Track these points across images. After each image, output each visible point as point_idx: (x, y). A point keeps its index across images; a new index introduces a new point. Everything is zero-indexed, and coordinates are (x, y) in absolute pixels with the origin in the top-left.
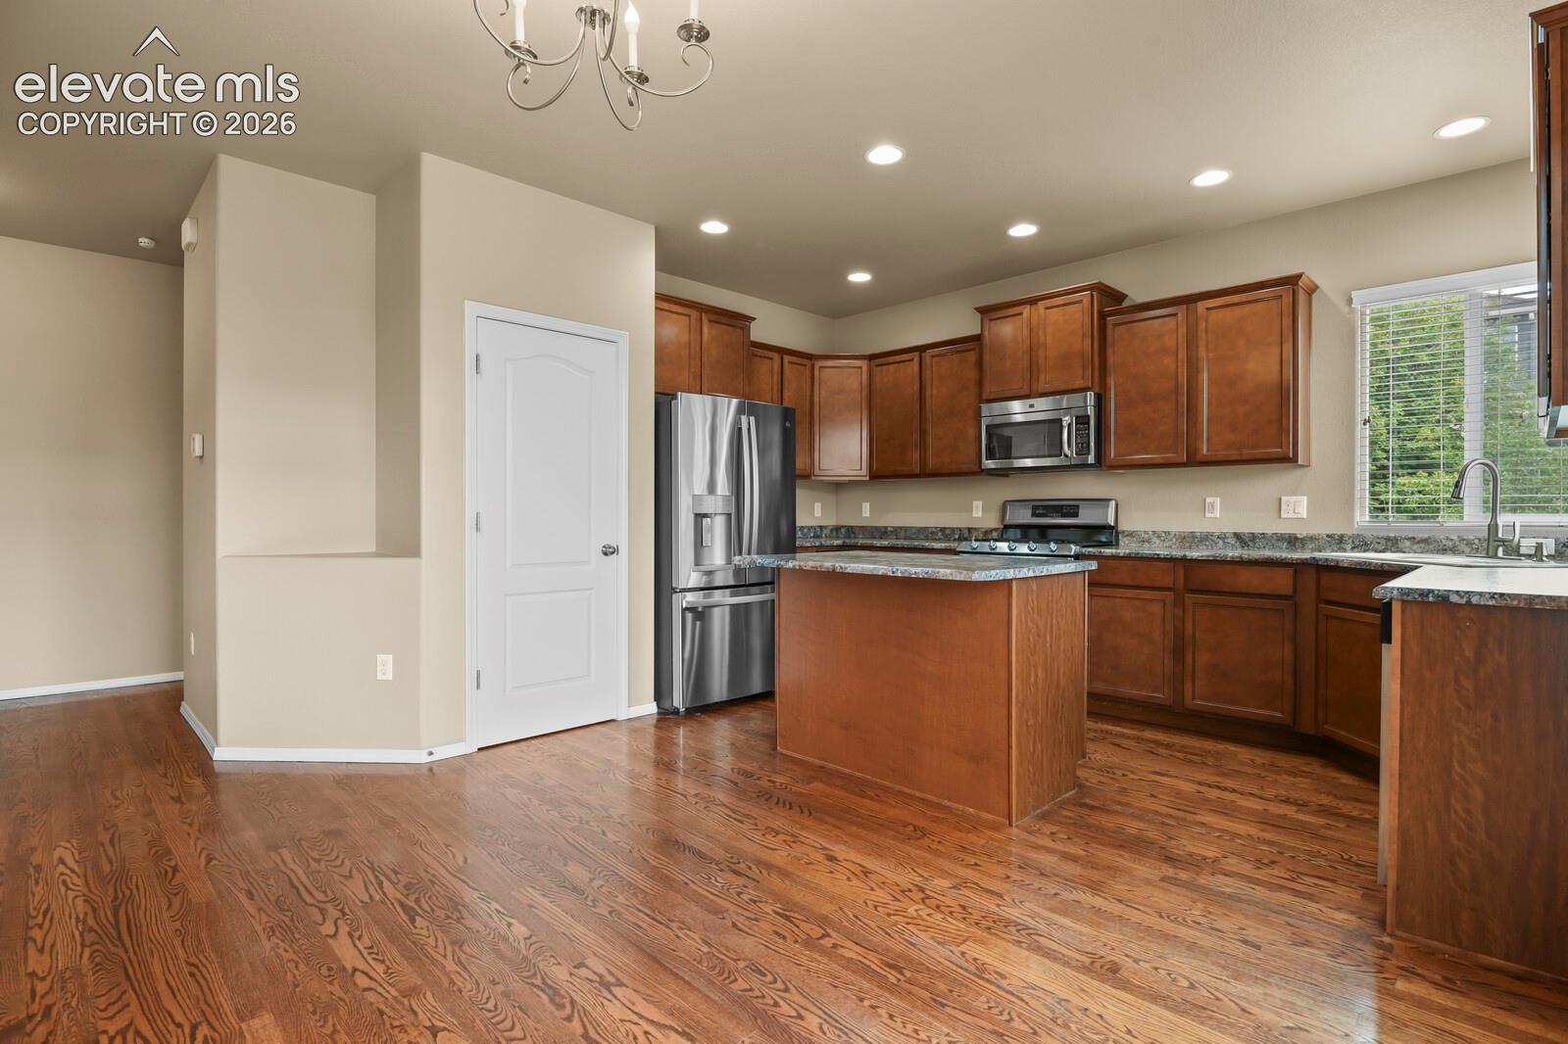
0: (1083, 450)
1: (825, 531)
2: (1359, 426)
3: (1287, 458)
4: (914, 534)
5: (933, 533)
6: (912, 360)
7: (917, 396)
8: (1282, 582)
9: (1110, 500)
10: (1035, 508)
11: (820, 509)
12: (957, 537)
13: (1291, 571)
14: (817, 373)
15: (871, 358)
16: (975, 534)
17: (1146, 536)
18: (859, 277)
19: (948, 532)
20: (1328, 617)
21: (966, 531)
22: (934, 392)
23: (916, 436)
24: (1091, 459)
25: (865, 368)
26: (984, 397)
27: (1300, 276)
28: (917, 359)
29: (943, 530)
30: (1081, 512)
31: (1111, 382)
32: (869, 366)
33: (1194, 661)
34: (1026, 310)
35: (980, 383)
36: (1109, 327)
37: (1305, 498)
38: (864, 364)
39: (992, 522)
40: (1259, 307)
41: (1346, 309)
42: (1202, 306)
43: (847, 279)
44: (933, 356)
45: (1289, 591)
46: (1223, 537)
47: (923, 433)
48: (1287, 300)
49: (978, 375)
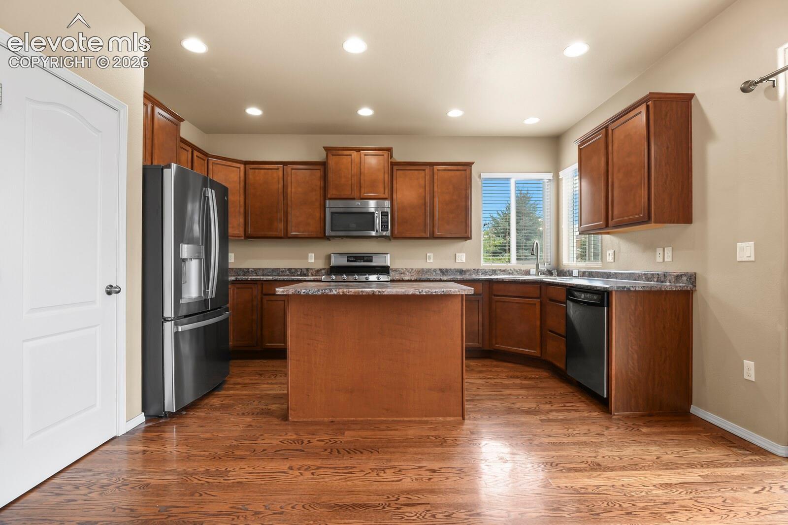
3: (467, 237)
4: (269, 272)
6: (277, 169)
9: (387, 254)
10: (349, 257)
12: (299, 273)
15: (246, 163)
16: (310, 271)
18: (254, 111)
19: (293, 271)
20: (496, 301)
21: (305, 270)
22: (293, 190)
25: (242, 168)
26: (328, 196)
27: (473, 163)
28: (281, 169)
29: (289, 270)
30: (374, 259)
31: (395, 197)
32: (245, 168)
34: (354, 154)
35: (325, 189)
36: (394, 171)
37: (465, 254)
38: (243, 166)
39: (321, 264)
40: (458, 173)
42: (435, 168)
43: (245, 110)
44: (292, 169)
46: (435, 270)
48: (468, 172)
49: (322, 185)
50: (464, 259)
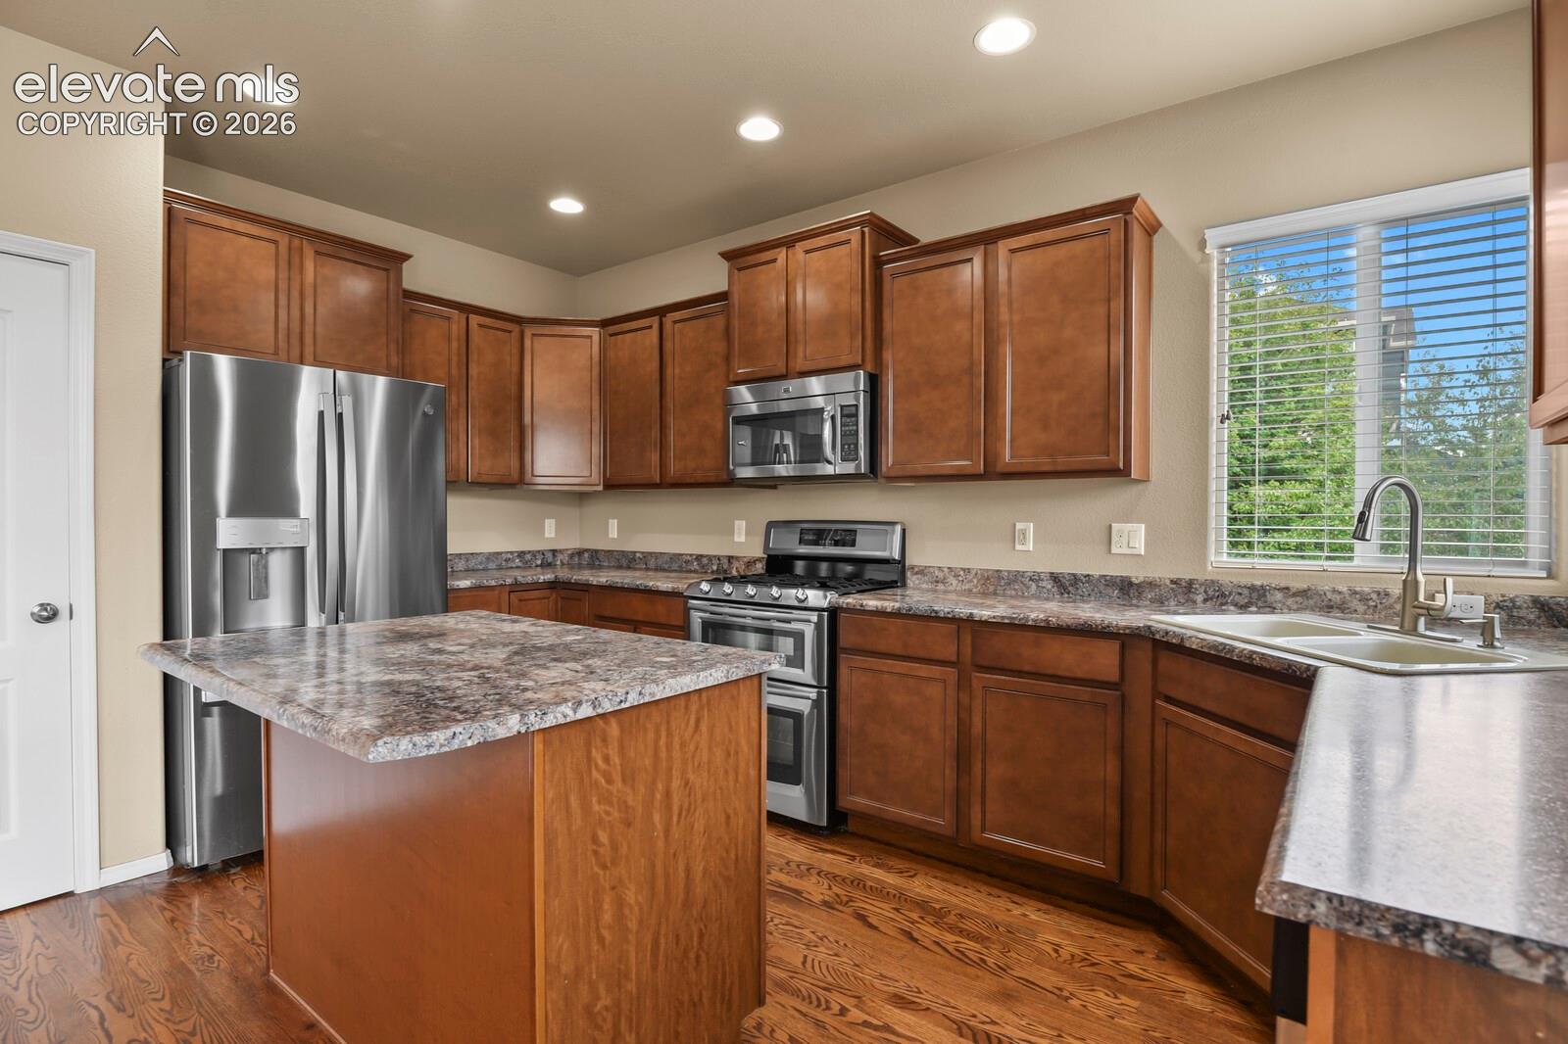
0: (850, 453)
1: (560, 557)
2: (1215, 425)
3: (1117, 472)
4: (666, 563)
5: (687, 562)
6: (650, 327)
7: (656, 376)
8: (1104, 661)
9: (894, 524)
10: (802, 532)
11: (553, 529)
12: (714, 568)
13: (1116, 646)
14: (526, 344)
15: (604, 324)
16: (736, 565)
17: (941, 575)
18: (567, 205)
19: (704, 561)
20: (1167, 722)
21: (726, 561)
22: (677, 371)
23: (655, 431)
24: (862, 468)
25: (596, 338)
26: (732, 378)
27: (1133, 200)
28: (656, 326)
29: (699, 558)
30: (859, 539)
31: (888, 356)
32: (602, 336)
33: (984, 769)
34: (781, 254)
35: (728, 358)
36: (887, 279)
37: (1143, 526)
39: (755, 550)
40: (1079, 247)
41: (1196, 256)
42: (1005, 245)
43: (546, 206)
44: (675, 322)
45: (1113, 676)
46: (1035, 578)
47: (664, 428)
48: (1116, 235)
49: (726, 348)
50: (1140, 546)
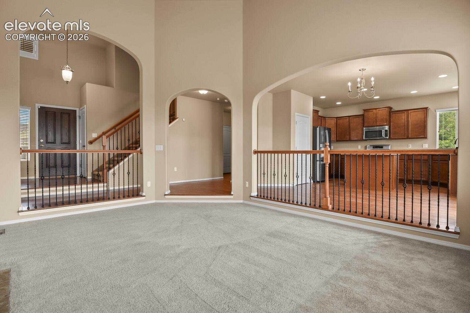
0: (386, 135)
2: (437, 132)
3: (425, 138)
6: (347, 118)
7: (348, 125)
8: (426, 158)
9: (389, 145)
10: (373, 147)
13: (427, 156)
14: (326, 121)
18: (339, 103)
20: (434, 163)
22: (352, 125)
23: (348, 133)
24: (388, 138)
25: (335, 120)
26: (365, 126)
27: (428, 107)
28: (348, 118)
30: (383, 147)
31: (392, 124)
32: (336, 119)
33: (410, 171)
34: (374, 111)
35: (363, 123)
36: (391, 114)
37: (427, 144)
38: (335, 119)
40: (420, 112)
41: (435, 112)
42: (410, 111)
43: (336, 104)
44: (352, 118)
45: (427, 159)
47: (350, 133)
48: (425, 111)
49: (362, 122)
50: (427, 147)
